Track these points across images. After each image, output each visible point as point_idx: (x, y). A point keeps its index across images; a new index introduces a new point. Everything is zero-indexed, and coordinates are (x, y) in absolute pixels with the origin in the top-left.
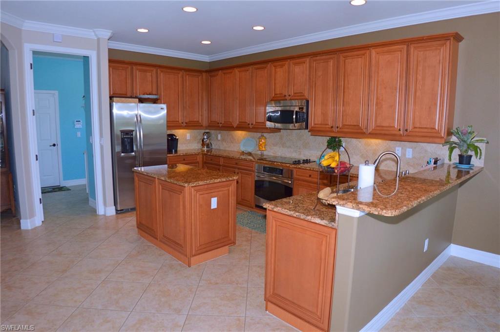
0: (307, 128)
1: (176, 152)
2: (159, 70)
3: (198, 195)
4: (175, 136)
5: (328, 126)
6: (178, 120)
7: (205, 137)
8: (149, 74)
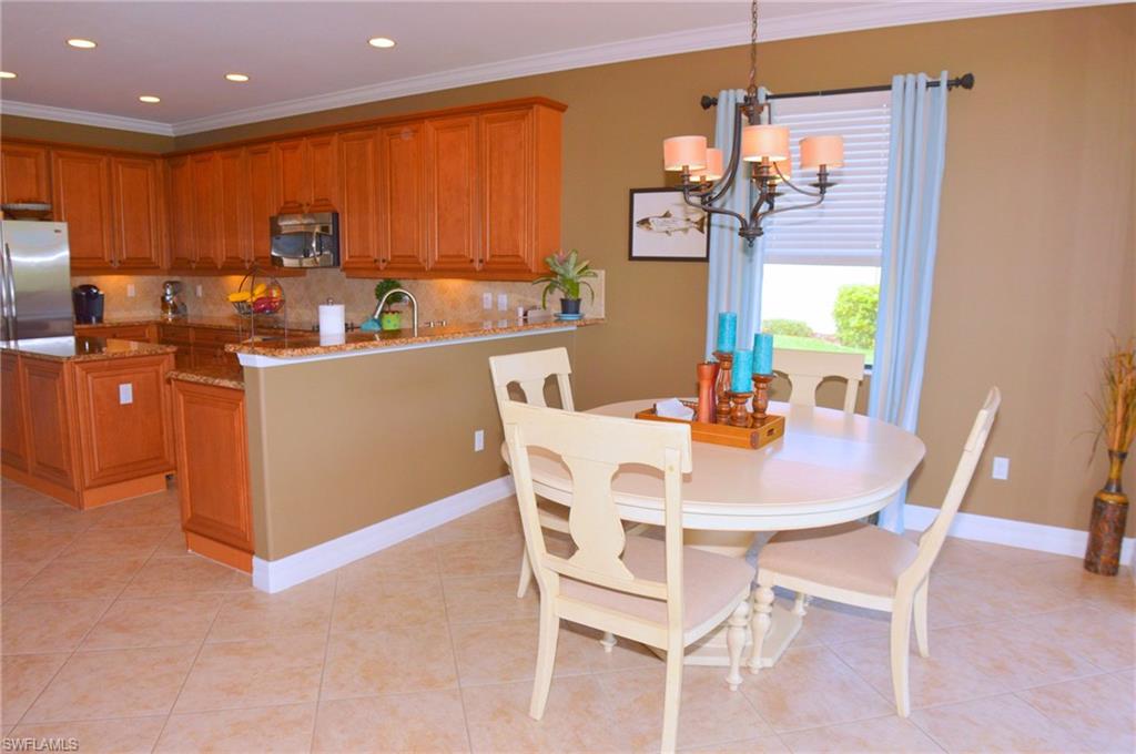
0: (337, 263)
1: (100, 320)
2: (52, 154)
3: (90, 378)
4: (95, 288)
5: (370, 259)
6: (100, 255)
7: (169, 292)
8: (29, 161)
